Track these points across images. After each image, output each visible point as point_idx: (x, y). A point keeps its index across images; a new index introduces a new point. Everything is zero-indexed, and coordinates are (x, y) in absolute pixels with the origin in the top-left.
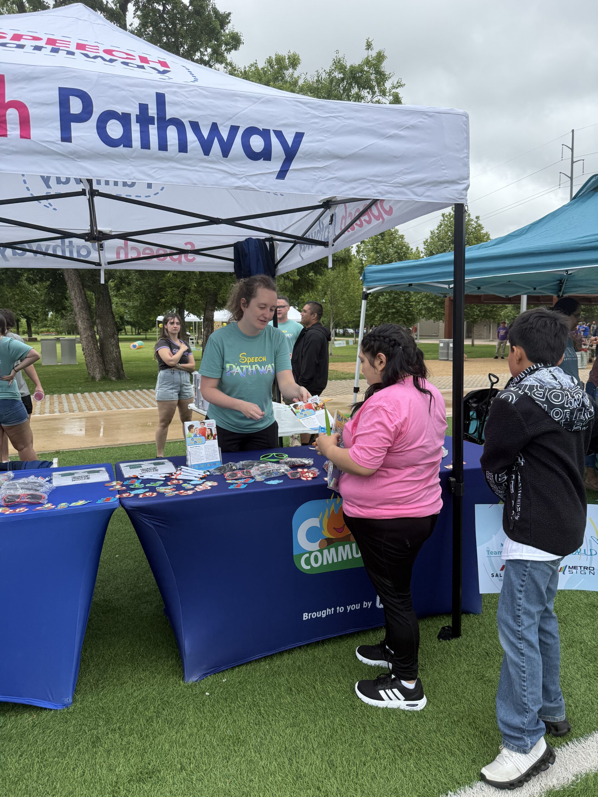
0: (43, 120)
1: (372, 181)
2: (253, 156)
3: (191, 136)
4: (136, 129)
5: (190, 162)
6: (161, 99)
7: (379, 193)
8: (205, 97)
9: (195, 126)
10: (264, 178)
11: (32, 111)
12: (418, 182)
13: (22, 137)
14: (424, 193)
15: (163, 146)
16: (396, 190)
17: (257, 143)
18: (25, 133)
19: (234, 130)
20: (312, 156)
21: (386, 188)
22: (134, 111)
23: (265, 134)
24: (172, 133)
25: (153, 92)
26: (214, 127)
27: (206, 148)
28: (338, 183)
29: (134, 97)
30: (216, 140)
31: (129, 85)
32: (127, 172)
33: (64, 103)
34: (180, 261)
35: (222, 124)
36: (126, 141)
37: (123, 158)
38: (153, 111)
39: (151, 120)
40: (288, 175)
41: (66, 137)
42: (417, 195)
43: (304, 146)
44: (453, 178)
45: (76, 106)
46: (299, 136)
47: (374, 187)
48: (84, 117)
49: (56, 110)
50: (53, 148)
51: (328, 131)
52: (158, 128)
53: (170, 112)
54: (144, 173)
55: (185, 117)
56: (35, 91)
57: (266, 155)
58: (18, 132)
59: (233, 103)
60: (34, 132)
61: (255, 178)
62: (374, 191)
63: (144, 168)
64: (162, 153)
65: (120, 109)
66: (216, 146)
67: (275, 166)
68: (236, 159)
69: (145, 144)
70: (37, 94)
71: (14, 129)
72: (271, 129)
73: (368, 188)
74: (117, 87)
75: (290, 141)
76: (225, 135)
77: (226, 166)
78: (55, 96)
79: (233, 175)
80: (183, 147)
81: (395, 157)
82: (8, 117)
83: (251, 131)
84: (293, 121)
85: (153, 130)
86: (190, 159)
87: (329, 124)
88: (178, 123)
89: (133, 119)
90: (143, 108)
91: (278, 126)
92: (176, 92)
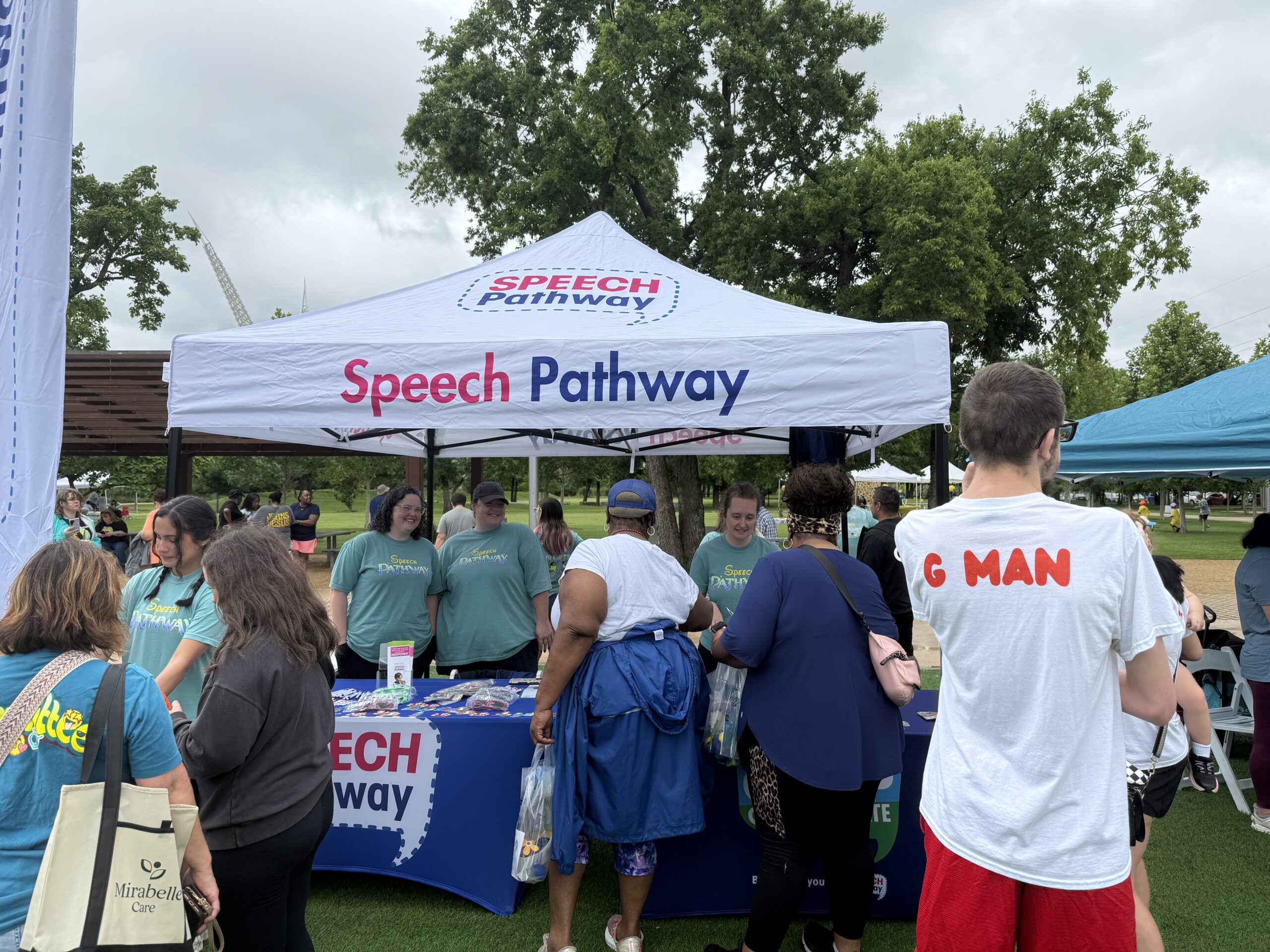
0: (520, 385)
1: (824, 409)
2: (695, 396)
3: (639, 385)
4: (592, 383)
5: (637, 408)
6: (614, 356)
7: (833, 420)
8: (655, 349)
9: (643, 376)
10: (707, 416)
11: (511, 379)
12: (882, 405)
13: (502, 400)
14: (890, 415)
15: (613, 397)
16: (853, 415)
17: (700, 385)
18: (505, 398)
19: (679, 375)
20: (757, 391)
21: (841, 415)
22: (591, 369)
23: (709, 376)
24: (623, 384)
25: (608, 351)
26: (661, 376)
27: (652, 394)
28: (785, 414)
29: (592, 358)
30: (661, 387)
31: (589, 348)
32: (583, 420)
33: (536, 369)
34: (723, 443)
35: (668, 372)
36: (583, 395)
37: (579, 409)
38: (607, 368)
39: (605, 376)
40: (732, 410)
41: (535, 397)
42: (881, 419)
43: (747, 383)
44: (927, 398)
45: (545, 371)
46: (743, 374)
47: (827, 414)
48: (549, 380)
49: (529, 376)
50: (525, 406)
51: (775, 366)
52: (611, 381)
53: (622, 367)
54: (597, 420)
55: (634, 370)
56: (516, 362)
57: (709, 394)
58: (500, 397)
59: (680, 352)
60: (512, 395)
61: (698, 417)
62: (827, 418)
63: (598, 416)
64: (614, 403)
65: (579, 369)
66: (661, 392)
67: (719, 403)
68: (678, 402)
69: (599, 397)
70: (515, 365)
71: (497, 394)
72: (715, 370)
73: (821, 416)
74: (578, 351)
75: (733, 380)
76: (670, 381)
77: (670, 408)
78: (529, 364)
79: (678, 415)
80: (631, 396)
81: (852, 383)
82: (493, 386)
83: (696, 374)
84: (737, 360)
85: (606, 384)
86: (636, 405)
87: (776, 358)
88: (628, 376)
89: (590, 376)
90: (599, 366)
91: (722, 367)
92: (628, 348)
